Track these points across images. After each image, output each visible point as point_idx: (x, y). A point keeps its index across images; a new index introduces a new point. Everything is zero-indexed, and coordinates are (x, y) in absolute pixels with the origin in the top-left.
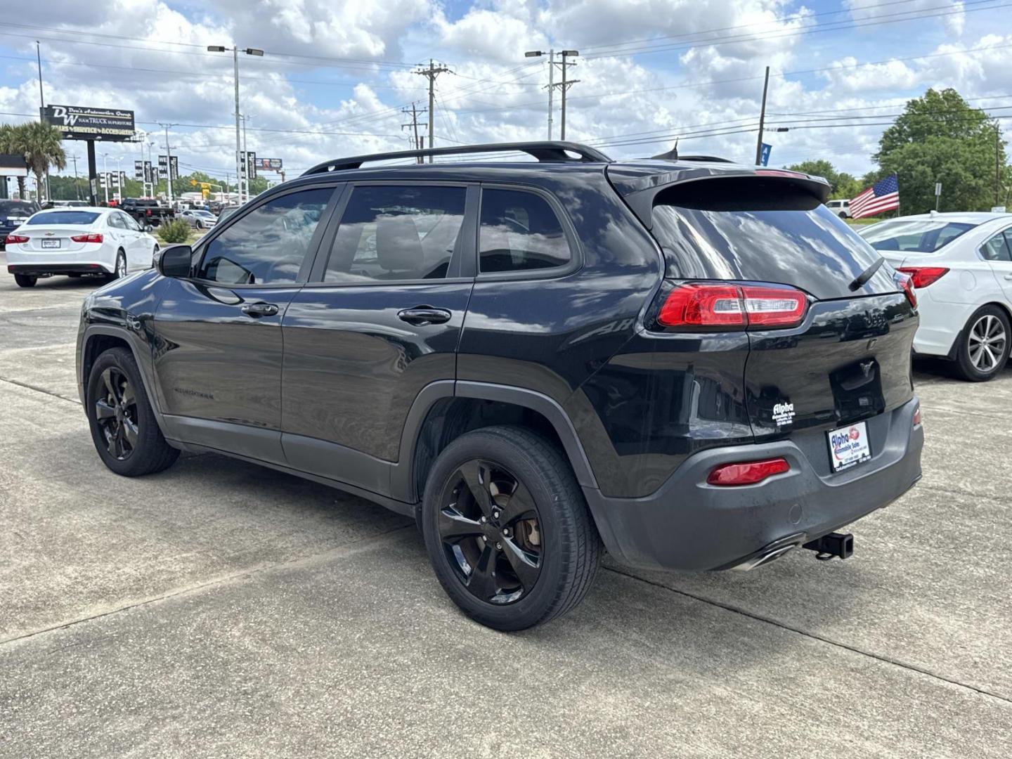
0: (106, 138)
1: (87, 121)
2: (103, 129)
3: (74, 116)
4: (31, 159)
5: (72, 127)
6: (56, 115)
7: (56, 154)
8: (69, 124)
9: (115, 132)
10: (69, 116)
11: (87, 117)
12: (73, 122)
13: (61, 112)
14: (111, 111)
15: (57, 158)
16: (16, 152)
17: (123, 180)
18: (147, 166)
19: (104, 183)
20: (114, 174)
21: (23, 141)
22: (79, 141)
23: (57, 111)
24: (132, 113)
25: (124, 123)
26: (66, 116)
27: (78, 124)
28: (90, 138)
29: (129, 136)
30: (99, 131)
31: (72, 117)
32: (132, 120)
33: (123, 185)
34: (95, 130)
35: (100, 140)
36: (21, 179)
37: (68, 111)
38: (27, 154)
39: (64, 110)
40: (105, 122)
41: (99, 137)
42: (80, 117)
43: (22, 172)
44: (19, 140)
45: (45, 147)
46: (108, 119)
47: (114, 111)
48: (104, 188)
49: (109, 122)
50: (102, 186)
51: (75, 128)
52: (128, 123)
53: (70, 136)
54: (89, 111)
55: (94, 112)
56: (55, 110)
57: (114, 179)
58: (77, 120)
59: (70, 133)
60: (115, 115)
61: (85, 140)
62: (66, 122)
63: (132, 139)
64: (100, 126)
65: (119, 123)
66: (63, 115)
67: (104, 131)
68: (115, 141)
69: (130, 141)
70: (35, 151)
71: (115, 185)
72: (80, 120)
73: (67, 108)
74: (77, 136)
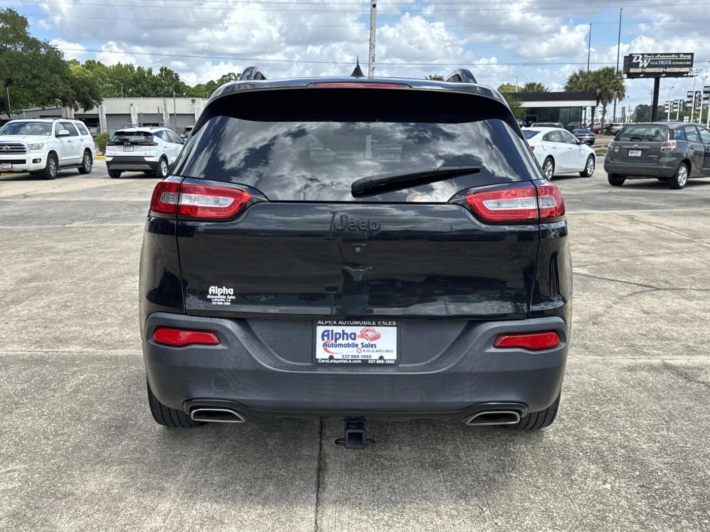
0: (669, 75)
1: (657, 63)
2: (668, 69)
3: (648, 60)
4: (600, 94)
5: (645, 68)
6: (634, 61)
7: (618, 90)
8: (643, 67)
9: (677, 70)
10: (643, 60)
11: (657, 61)
12: (646, 65)
13: (638, 58)
14: (676, 54)
15: (618, 93)
16: (591, 89)
17: (682, 107)
18: (697, 95)
19: (668, 109)
20: (675, 102)
21: (597, 81)
22: (649, 79)
23: (636, 58)
24: (692, 54)
25: (684, 63)
26: (641, 61)
27: (649, 66)
28: (657, 77)
29: (687, 73)
30: (665, 70)
31: (645, 61)
32: (692, 60)
33: (681, 110)
34: (661, 70)
35: (664, 77)
36: (593, 108)
37: (643, 57)
38: (598, 91)
39: (641, 57)
40: (670, 63)
41: (664, 75)
42: (652, 61)
43: (594, 103)
44: (594, 80)
45: (611, 85)
46: (673, 61)
47: (678, 54)
48: (667, 113)
49: (674, 63)
50: (666, 111)
51: (647, 69)
52: (688, 63)
53: (642, 75)
54: (659, 56)
55: (663, 56)
56: (634, 57)
57: (675, 106)
58: (649, 63)
59: (643, 73)
60: (679, 57)
61: (654, 77)
62: (641, 65)
63: (689, 74)
64: (666, 66)
65: (681, 63)
66: (640, 60)
67: (669, 70)
68: (677, 77)
69: (687, 76)
70: (603, 88)
71: (675, 110)
72: (651, 63)
73: (643, 55)
74: (647, 75)
